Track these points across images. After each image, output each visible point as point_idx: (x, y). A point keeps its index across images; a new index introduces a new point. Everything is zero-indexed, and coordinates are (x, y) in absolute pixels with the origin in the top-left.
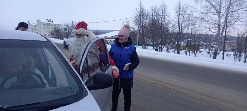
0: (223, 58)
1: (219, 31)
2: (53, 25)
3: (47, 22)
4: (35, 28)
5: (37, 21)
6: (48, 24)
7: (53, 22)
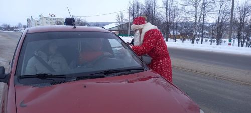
0: (202, 43)
1: (196, 20)
2: (55, 19)
3: (49, 16)
4: (37, 23)
5: (40, 16)
6: (51, 19)
7: (55, 16)
